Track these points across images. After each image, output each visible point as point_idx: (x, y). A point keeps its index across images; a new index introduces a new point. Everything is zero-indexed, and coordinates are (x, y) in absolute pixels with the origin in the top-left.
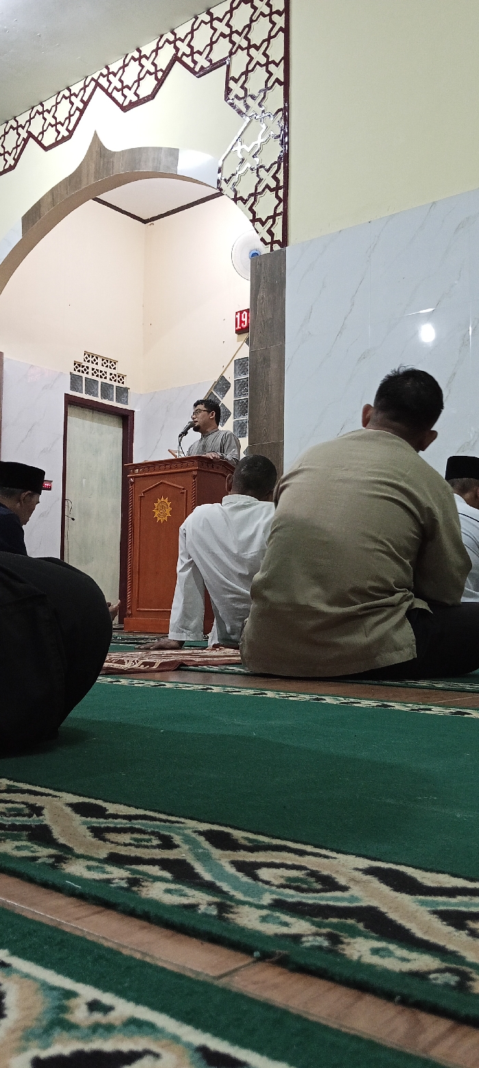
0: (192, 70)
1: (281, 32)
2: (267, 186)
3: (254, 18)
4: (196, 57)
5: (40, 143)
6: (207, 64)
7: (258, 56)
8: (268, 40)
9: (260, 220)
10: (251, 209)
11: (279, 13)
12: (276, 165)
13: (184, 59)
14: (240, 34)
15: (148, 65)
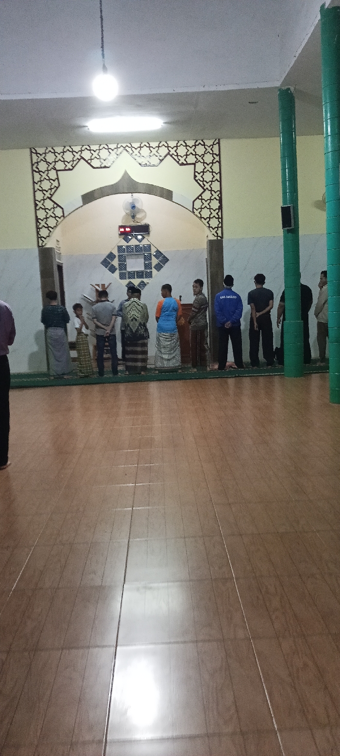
0: (178, 162)
1: (217, 163)
2: (214, 216)
3: (206, 152)
4: (179, 157)
5: (89, 164)
6: (185, 163)
7: (208, 168)
8: (213, 163)
9: (212, 227)
10: (208, 222)
11: (215, 154)
12: (217, 210)
13: (173, 156)
14: (200, 156)
15: (154, 151)
